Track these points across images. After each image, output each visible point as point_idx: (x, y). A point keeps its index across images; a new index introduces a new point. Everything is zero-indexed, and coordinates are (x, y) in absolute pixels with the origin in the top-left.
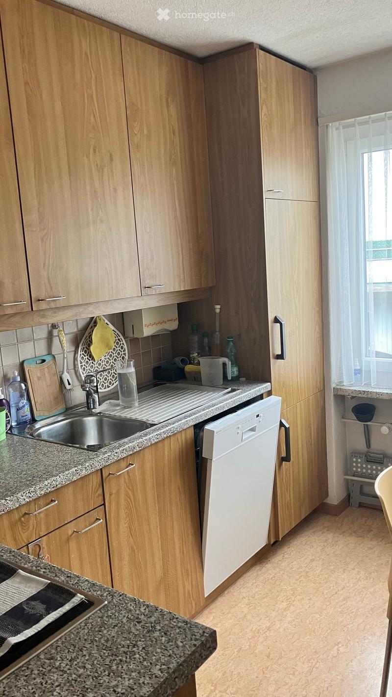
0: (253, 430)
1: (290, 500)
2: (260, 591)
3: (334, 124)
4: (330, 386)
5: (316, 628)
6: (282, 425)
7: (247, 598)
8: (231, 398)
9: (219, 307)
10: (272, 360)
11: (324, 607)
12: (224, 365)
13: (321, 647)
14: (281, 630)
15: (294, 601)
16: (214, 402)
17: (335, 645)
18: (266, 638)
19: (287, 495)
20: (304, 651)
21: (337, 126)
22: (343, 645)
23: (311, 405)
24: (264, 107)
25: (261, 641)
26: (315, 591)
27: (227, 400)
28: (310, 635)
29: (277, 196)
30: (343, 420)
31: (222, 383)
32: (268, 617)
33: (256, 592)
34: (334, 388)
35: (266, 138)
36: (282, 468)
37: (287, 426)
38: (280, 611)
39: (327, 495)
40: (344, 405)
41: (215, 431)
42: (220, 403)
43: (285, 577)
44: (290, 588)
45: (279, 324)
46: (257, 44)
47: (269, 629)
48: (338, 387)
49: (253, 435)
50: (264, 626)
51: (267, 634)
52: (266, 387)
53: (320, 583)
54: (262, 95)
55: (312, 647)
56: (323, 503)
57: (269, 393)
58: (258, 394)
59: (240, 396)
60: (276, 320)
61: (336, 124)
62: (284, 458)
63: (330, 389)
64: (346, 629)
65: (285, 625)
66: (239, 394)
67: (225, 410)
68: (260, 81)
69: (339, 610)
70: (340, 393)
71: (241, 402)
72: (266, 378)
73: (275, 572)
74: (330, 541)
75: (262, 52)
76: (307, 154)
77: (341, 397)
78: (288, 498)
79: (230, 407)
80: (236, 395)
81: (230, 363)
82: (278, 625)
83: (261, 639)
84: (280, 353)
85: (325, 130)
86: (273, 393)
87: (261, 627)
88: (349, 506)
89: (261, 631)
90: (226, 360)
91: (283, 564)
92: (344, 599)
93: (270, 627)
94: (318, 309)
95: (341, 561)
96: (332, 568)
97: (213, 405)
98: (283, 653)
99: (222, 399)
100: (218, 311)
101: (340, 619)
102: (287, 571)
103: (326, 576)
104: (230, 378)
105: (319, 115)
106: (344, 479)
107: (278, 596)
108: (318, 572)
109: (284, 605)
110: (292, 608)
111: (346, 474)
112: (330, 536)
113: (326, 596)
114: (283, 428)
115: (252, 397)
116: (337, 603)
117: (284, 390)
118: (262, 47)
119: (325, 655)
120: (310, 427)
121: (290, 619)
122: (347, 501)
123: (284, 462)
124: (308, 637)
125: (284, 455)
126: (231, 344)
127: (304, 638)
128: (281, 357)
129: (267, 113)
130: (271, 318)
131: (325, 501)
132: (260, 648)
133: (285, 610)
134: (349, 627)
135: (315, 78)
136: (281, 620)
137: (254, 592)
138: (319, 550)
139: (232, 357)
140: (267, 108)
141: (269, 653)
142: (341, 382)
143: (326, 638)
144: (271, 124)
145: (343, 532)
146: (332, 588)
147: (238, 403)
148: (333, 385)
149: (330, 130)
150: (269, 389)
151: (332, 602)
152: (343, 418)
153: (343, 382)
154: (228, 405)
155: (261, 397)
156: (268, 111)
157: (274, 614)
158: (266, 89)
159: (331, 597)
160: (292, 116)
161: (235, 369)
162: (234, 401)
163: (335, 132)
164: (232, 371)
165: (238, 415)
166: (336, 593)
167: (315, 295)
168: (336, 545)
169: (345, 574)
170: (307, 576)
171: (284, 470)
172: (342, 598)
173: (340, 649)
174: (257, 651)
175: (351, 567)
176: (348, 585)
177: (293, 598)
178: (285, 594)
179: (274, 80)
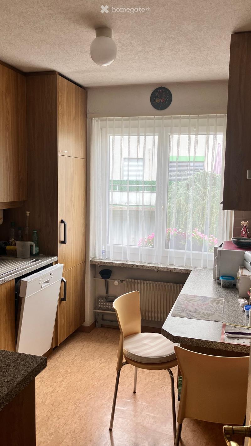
0: (47, 282)
1: (65, 323)
2: (47, 374)
3: (96, 118)
4: (89, 259)
5: (79, 388)
6: (62, 280)
7: (40, 378)
8: (36, 264)
9: (28, 212)
10: (59, 244)
11: (83, 378)
12: (31, 246)
13: (82, 396)
14: (60, 391)
15: (66, 377)
16: (26, 266)
17: (89, 394)
18: (51, 396)
19: (63, 320)
20: (72, 399)
21: (97, 120)
22: (92, 394)
23: (78, 270)
24: (60, 106)
25: (48, 398)
26: (78, 370)
27: (33, 265)
28: (75, 392)
29: (64, 154)
30: (95, 279)
31: (29, 256)
32: (52, 386)
33: (45, 375)
34: (90, 261)
35: (60, 122)
36: (61, 305)
37: (65, 281)
38: (58, 382)
39: (84, 321)
40: (95, 271)
41: (28, 281)
42: (30, 267)
43: (61, 365)
44: (64, 371)
45: (63, 224)
46: (58, 72)
47: (53, 392)
48: (93, 260)
49: (47, 285)
50: (50, 391)
51: (52, 394)
52: (55, 259)
53: (80, 367)
54: (59, 100)
55: (76, 397)
56: (82, 326)
57: (56, 262)
58: (51, 262)
59: (41, 263)
60: (62, 222)
61: (97, 118)
62: (62, 299)
63: (89, 261)
64: (94, 387)
65: (62, 389)
66: (40, 262)
67: (32, 271)
68: (59, 91)
69: (91, 378)
70: (94, 263)
71: (41, 267)
72: (55, 254)
73: (55, 363)
74: (85, 345)
75: (60, 77)
76: (81, 133)
77: (94, 266)
78: (63, 322)
79: (35, 269)
80: (39, 263)
81: (35, 245)
82: (58, 389)
83: (48, 397)
84: (64, 240)
85: (91, 121)
86: (59, 262)
87: (49, 391)
88: (96, 327)
89: (48, 393)
90: (32, 243)
91: (60, 359)
92: (93, 373)
93: (53, 391)
94: (84, 217)
95: (91, 355)
96: (87, 358)
97: (26, 268)
98: (61, 402)
99: (30, 265)
100: (28, 215)
101: (91, 383)
102: (62, 363)
103: (84, 363)
104: (34, 253)
105: (88, 112)
106: (94, 312)
107: (57, 375)
108: (79, 361)
109: (61, 379)
110: (65, 381)
111: (95, 309)
112: (85, 343)
113: (84, 373)
114: (63, 282)
115: (47, 264)
116: (89, 376)
117: (64, 260)
118: (61, 74)
119: (83, 400)
120: (77, 283)
121: (64, 386)
122: (95, 325)
123: (62, 301)
124: (74, 393)
125: (62, 297)
126: (36, 234)
127: (72, 394)
128: (64, 242)
129: (61, 109)
130: (59, 220)
131: (83, 325)
132: (48, 401)
133: (61, 382)
134: (96, 385)
135: (87, 93)
136: (59, 387)
137: (43, 375)
138: (79, 350)
139: (36, 242)
140: (61, 106)
141: (53, 403)
142: (94, 257)
143: (84, 392)
144: (63, 115)
145: (93, 340)
146: (87, 368)
147: (40, 267)
148: (90, 259)
149: (93, 121)
150: (57, 260)
151: (87, 375)
152: (94, 277)
153: (96, 257)
154: (34, 268)
155: (51, 264)
156: (62, 108)
157: (55, 384)
158: (61, 96)
159: (86, 373)
160: (74, 112)
161: (37, 249)
162: (38, 266)
163: (96, 123)
164: (35, 250)
165: (40, 273)
166: (89, 370)
167: (83, 209)
168: (89, 347)
169: (94, 361)
170: (73, 364)
171: (62, 306)
172: (92, 373)
173: (91, 396)
174: (46, 403)
175: (96, 357)
176: (95, 366)
177: (66, 375)
178: (61, 374)
179: (66, 92)
